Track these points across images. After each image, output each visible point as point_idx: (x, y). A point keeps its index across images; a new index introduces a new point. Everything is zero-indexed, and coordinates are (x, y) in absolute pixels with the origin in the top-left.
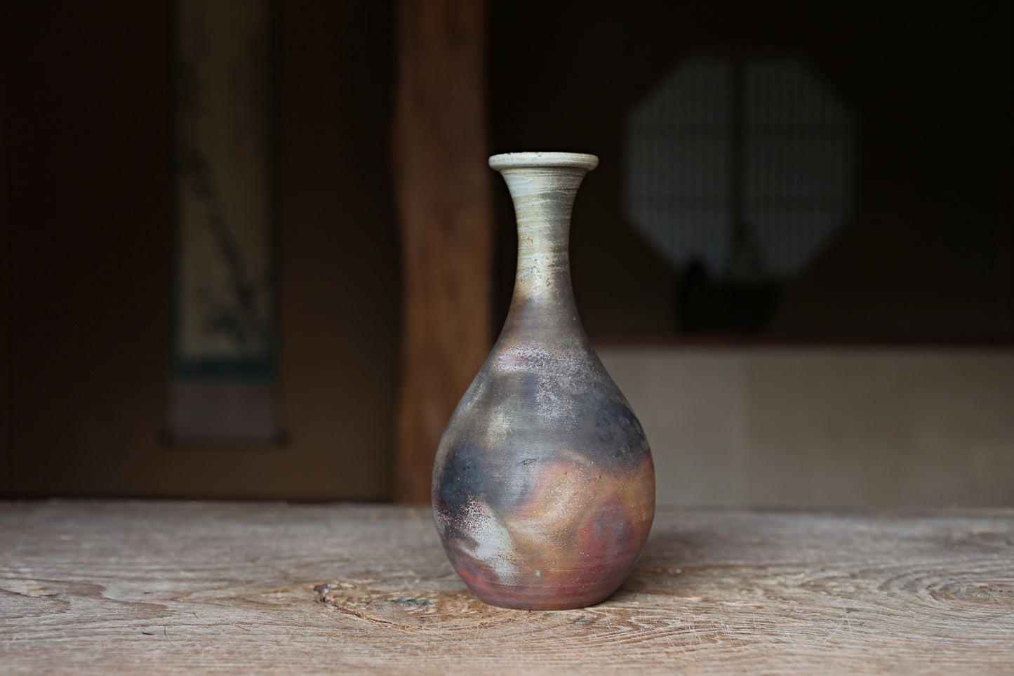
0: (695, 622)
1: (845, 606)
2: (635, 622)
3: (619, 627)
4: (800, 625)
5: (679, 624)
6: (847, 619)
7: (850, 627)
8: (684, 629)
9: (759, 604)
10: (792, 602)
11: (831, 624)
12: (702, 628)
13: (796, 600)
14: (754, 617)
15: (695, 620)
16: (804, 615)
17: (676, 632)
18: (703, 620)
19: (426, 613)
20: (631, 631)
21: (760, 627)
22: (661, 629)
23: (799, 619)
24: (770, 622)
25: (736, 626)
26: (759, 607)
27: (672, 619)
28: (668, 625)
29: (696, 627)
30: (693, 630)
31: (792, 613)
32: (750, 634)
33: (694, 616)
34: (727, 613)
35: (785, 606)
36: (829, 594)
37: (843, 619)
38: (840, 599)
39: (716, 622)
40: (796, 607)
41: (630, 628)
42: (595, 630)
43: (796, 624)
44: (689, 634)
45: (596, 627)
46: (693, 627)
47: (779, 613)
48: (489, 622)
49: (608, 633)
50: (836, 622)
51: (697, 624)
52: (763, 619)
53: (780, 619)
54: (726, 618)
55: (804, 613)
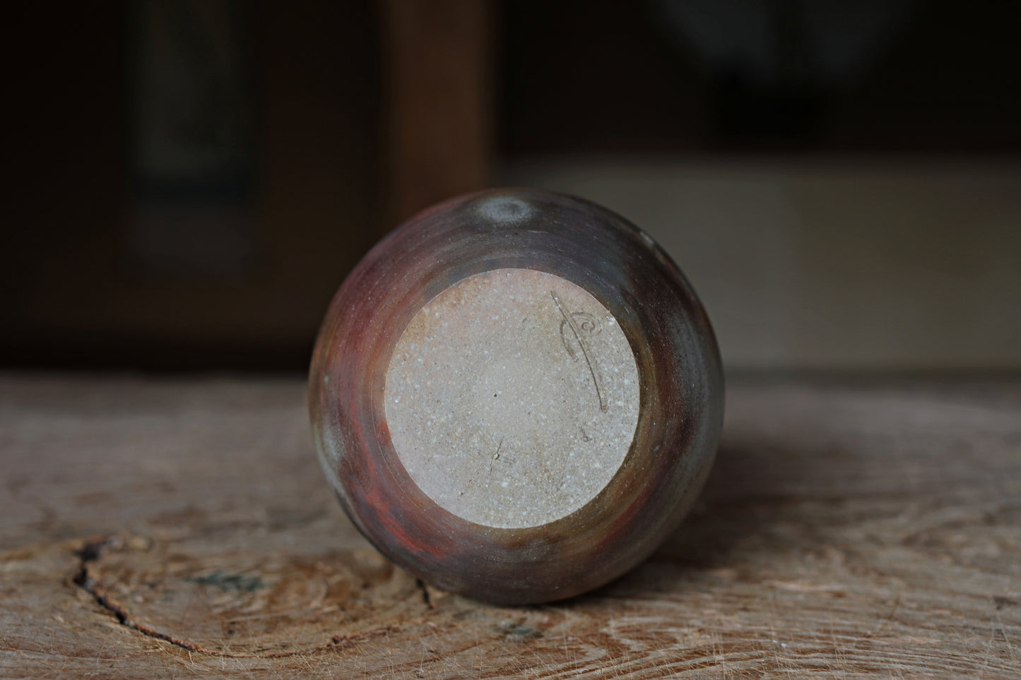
0: (724, 634)
1: (989, 592)
2: (615, 635)
3: (584, 647)
4: (918, 640)
5: (697, 641)
6: (1001, 626)
7: (1010, 646)
8: (702, 654)
9: (837, 587)
10: (895, 582)
11: (973, 641)
12: (738, 650)
13: (901, 575)
14: (832, 620)
15: (727, 628)
16: (921, 616)
17: (689, 662)
18: (738, 627)
19: (246, 610)
20: (604, 659)
21: (844, 648)
22: (662, 653)
23: (915, 624)
24: (857, 634)
25: (801, 646)
26: (839, 595)
27: (680, 626)
28: (675, 641)
29: (727, 648)
30: (720, 657)
31: (898, 611)
32: (826, 668)
33: (723, 617)
34: (782, 610)
35: (884, 592)
36: (957, 561)
37: (992, 625)
38: (978, 575)
39: (763, 635)
40: (904, 595)
41: (603, 652)
42: (537, 657)
43: (909, 639)
44: (713, 668)
45: (541, 649)
46: (721, 649)
47: (874, 611)
48: (349, 635)
49: (560, 666)
50: (982, 632)
51: (729, 641)
52: (847, 623)
53: (879, 625)
54: (780, 624)
55: (920, 608)
